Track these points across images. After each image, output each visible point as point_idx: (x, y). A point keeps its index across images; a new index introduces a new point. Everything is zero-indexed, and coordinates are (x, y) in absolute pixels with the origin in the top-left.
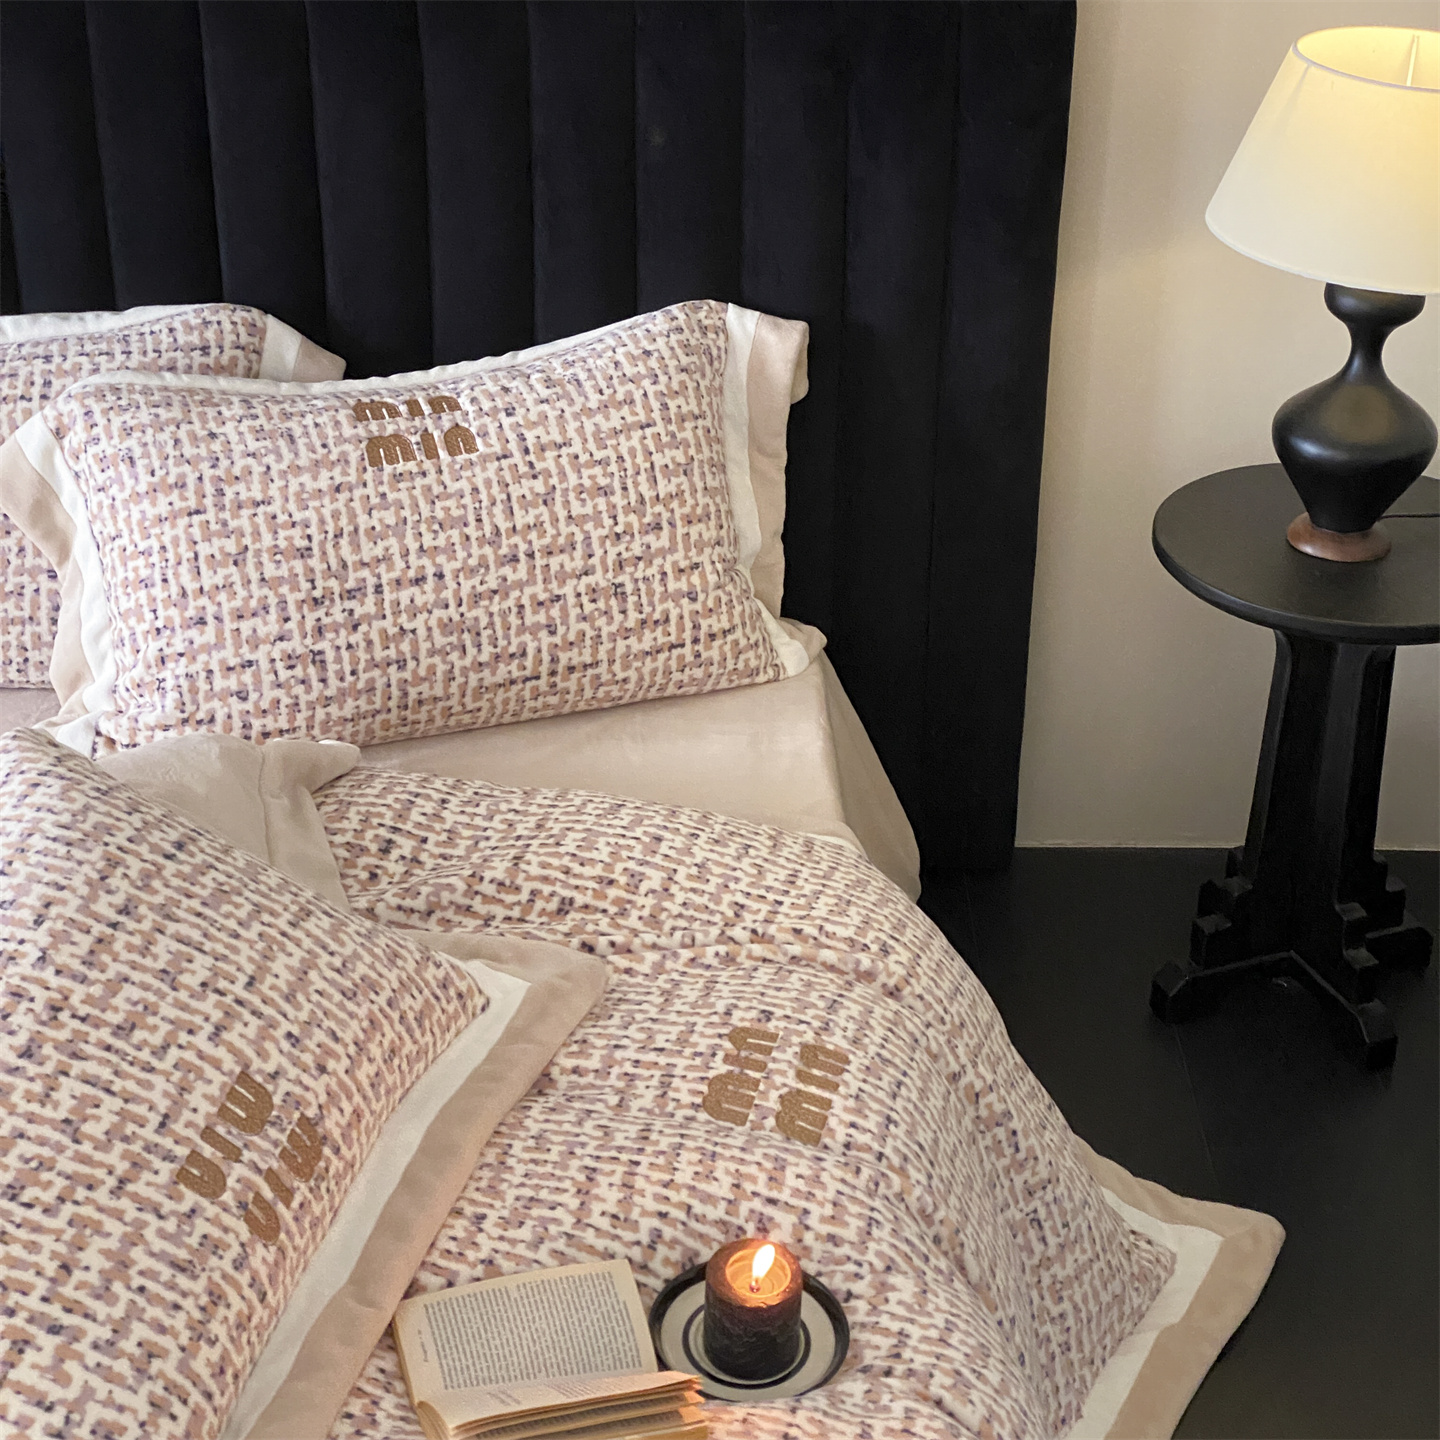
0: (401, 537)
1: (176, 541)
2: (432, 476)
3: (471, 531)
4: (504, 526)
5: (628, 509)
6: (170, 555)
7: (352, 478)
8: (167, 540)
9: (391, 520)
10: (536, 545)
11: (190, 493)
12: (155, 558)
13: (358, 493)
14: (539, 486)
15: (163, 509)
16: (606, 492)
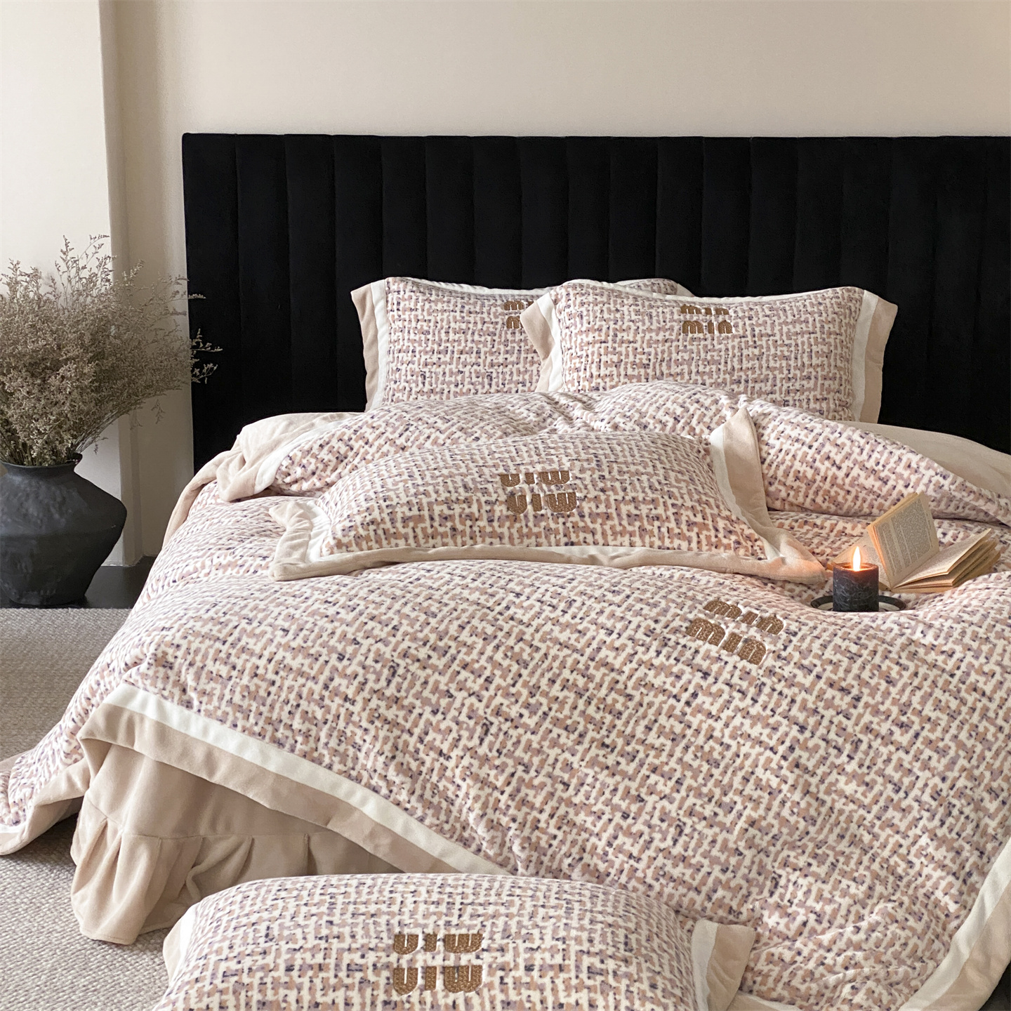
0: (690, 365)
1: (593, 353)
3: (722, 367)
4: (737, 366)
5: (796, 367)
6: (590, 359)
7: (674, 337)
8: (589, 353)
9: (686, 357)
10: (751, 377)
11: (603, 334)
12: (583, 360)
13: (675, 344)
14: (756, 352)
15: (590, 339)
16: (787, 358)
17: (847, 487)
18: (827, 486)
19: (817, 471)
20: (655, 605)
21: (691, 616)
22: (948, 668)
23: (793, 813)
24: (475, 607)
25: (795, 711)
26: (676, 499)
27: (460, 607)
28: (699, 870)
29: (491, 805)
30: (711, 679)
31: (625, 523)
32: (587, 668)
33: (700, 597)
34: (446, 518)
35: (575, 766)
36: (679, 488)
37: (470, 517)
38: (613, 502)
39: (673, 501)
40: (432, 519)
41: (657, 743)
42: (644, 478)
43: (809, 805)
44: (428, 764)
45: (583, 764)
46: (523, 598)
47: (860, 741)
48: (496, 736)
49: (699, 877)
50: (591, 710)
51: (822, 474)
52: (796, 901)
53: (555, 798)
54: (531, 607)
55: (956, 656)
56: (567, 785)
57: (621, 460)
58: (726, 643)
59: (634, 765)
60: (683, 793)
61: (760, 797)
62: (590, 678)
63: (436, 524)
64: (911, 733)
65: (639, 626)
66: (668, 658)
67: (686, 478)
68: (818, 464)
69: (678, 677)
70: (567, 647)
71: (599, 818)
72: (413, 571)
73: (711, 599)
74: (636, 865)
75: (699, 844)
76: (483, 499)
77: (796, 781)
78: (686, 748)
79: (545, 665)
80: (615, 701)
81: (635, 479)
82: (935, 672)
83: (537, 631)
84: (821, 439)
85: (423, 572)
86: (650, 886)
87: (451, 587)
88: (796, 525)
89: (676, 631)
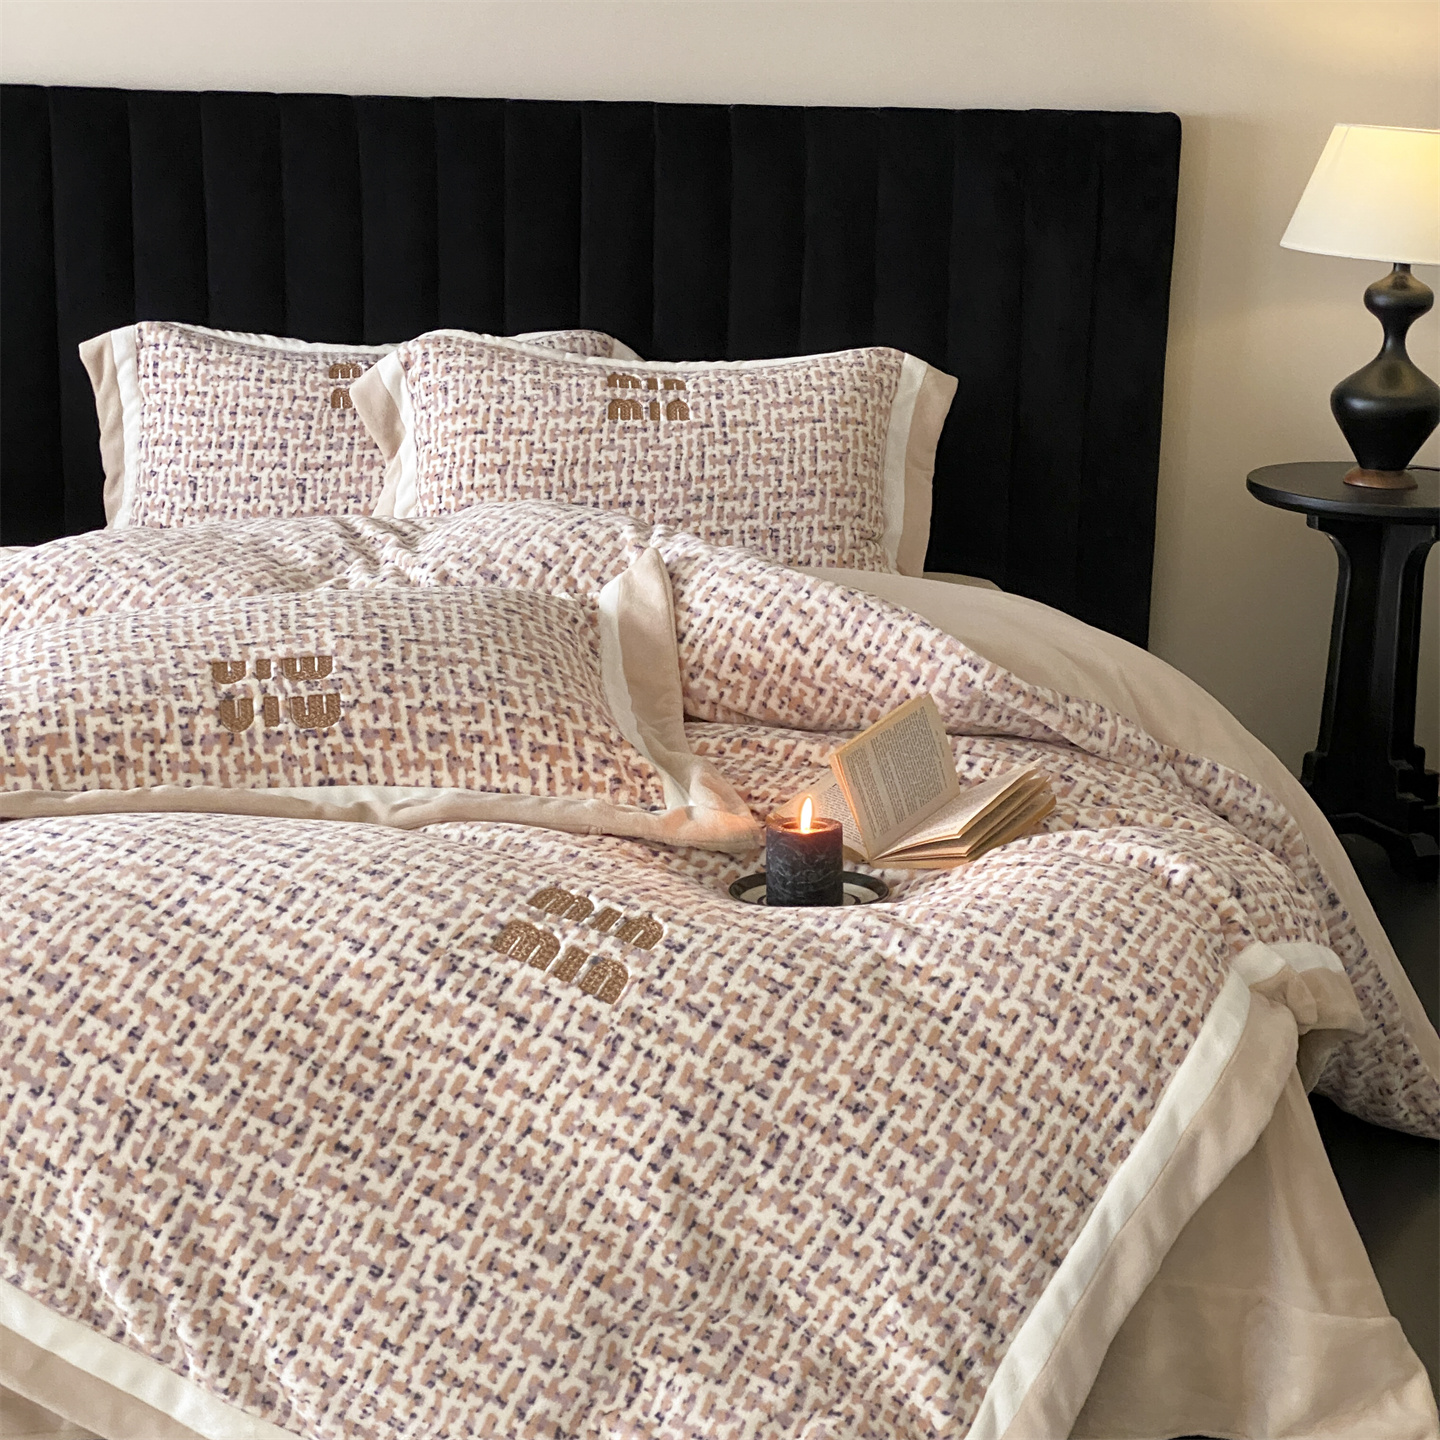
1: (463, 451)
2: (650, 433)
3: (670, 474)
4: (696, 474)
5: (791, 477)
6: (457, 460)
7: (594, 425)
8: (457, 449)
9: (614, 458)
11: (479, 418)
12: (447, 461)
13: (595, 436)
14: (727, 450)
15: (459, 427)
16: (777, 462)
17: (818, 682)
18: (786, 680)
19: (769, 656)
20: (443, 897)
21: (503, 917)
22: (940, 1007)
23: (668, 1261)
24: (124, 901)
25: (672, 1086)
26: (514, 705)
27: (98, 902)
28: (503, 1365)
29: (136, 1255)
30: (529, 1030)
31: (423, 746)
32: (314, 1010)
33: (524, 881)
34: (107, 739)
35: (288, 1184)
36: (522, 686)
37: (151, 736)
38: (403, 711)
39: (508, 709)
40: (82, 740)
41: (435, 1143)
42: (462, 669)
43: (697, 1245)
44: (24, 1184)
45: (303, 1180)
46: (212, 884)
47: (785, 1136)
48: (147, 1133)
49: (503, 1377)
50: (318, 1086)
51: (777, 660)
52: (669, 1416)
53: (251, 1243)
54: (225, 900)
55: (955, 986)
56: (272, 1220)
57: (427, 636)
58: (560, 964)
59: (392, 1182)
60: (478, 1230)
61: (612, 1235)
62: (319, 1029)
63: (89, 749)
64: (873, 1120)
65: (410, 935)
66: (457, 991)
67: (537, 668)
68: (770, 643)
69: (473, 1026)
70: (281, 973)
71: (331, 1276)
72: (28, 835)
73: (543, 885)
74: (393, 1359)
75: (505, 1319)
76: (176, 706)
77: (675, 1205)
78: (486, 1150)
79: (238, 1007)
80: (362, 1069)
81: (445, 671)
82: (918, 1014)
83: (230, 944)
84: (776, 603)
85: (44, 838)
86: (418, 1397)
87: (87, 865)
88: (727, 746)
89: (474, 943)
